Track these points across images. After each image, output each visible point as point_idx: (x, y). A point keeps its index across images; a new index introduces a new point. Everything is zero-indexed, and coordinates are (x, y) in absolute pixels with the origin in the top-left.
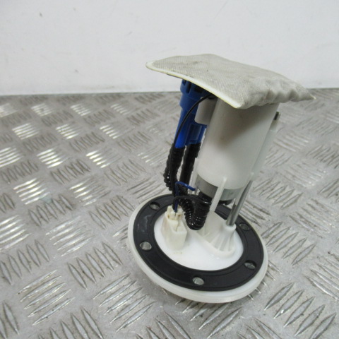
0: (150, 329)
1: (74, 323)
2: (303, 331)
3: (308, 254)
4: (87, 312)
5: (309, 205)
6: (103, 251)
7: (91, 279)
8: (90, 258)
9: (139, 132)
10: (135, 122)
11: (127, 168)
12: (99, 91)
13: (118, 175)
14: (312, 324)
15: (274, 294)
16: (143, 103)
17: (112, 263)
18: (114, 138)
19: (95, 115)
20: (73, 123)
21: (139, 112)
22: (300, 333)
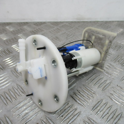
2: (109, 121)
3: (109, 86)
4: (7, 117)
5: (108, 66)
6: (17, 88)
7: (10, 101)
8: (10, 91)
10: (33, 33)
12: (19, 21)
14: (112, 118)
15: (95, 105)
16: (37, 26)
17: (21, 93)
19: (16, 30)
20: (6, 33)
21: (35, 29)
22: (108, 122)
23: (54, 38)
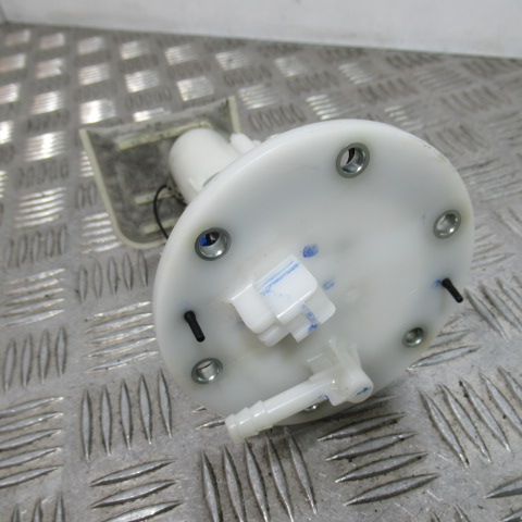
0: (250, 447)
1: (139, 392)
4: (164, 381)
10: (370, 97)
19: (307, 78)
20: (268, 85)
21: (384, 82)
23: (451, 131)
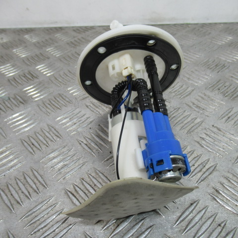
0: (83, 179)
1: (25, 178)
2: (194, 175)
3: (199, 127)
4: (35, 170)
5: (200, 96)
6: (48, 130)
7: (38, 149)
8: (38, 134)
9: (76, 52)
10: (73, 45)
11: (67, 75)
12: (46, 26)
13: (60, 80)
14: (200, 171)
16: (79, 33)
17: (55, 137)
18: (57, 56)
19: (42, 41)
20: (26, 47)
21: (76, 39)
22: (192, 177)
